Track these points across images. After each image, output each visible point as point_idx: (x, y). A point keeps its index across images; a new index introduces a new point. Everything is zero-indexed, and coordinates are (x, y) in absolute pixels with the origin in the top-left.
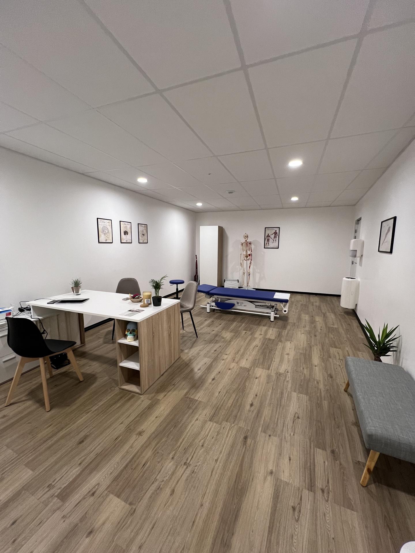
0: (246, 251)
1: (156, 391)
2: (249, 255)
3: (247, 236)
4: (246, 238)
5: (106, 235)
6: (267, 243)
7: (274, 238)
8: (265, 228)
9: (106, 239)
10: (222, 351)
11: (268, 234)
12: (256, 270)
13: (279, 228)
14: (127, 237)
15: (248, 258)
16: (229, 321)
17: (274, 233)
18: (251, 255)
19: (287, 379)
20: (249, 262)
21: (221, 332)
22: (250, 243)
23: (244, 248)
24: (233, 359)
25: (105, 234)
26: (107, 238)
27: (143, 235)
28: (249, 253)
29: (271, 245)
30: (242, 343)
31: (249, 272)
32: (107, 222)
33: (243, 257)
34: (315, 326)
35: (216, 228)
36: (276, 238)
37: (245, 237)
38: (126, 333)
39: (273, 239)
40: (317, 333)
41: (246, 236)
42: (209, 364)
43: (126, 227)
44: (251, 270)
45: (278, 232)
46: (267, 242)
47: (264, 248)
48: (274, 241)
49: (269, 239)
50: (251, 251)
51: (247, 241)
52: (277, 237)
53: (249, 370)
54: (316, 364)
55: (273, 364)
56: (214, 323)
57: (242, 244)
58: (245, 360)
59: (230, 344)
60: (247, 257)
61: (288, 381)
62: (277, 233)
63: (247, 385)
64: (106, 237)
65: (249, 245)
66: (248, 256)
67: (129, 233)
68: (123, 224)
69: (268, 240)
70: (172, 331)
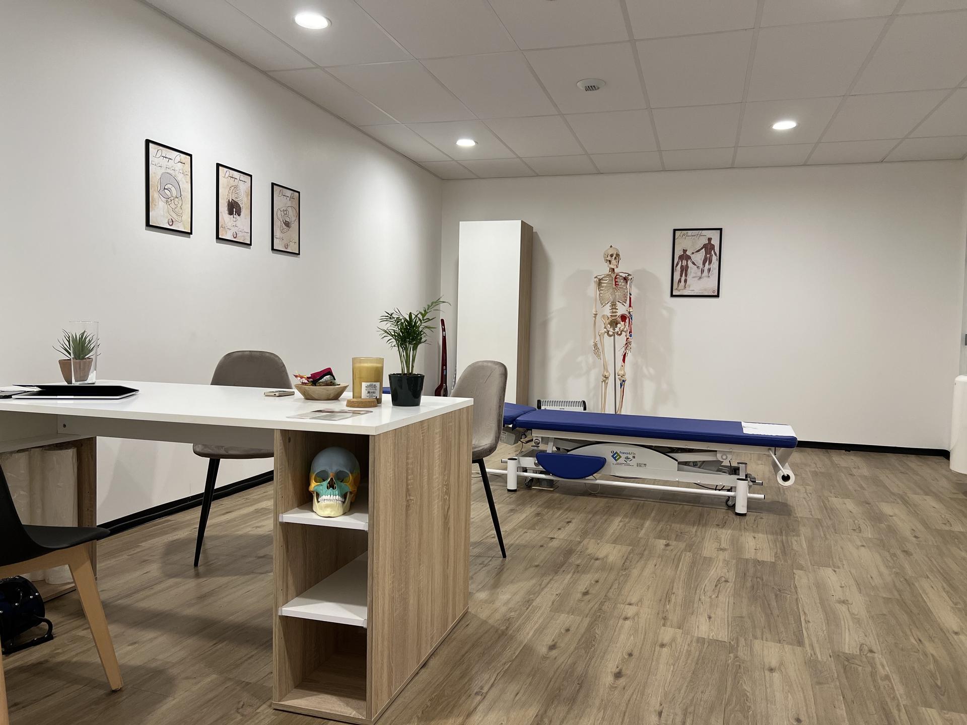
0: (614, 306)
1: (420, 715)
2: (623, 318)
3: (618, 255)
4: (614, 262)
5: (173, 206)
6: (680, 281)
7: (704, 264)
8: (675, 230)
9: (170, 217)
10: (610, 595)
11: (685, 251)
12: (645, 370)
13: (721, 230)
14: (239, 223)
15: (617, 329)
16: (596, 513)
17: (705, 246)
18: (631, 317)
19: (882, 672)
20: (621, 340)
21: (580, 542)
22: (625, 279)
23: (608, 295)
24: (660, 615)
25: (168, 200)
26: (174, 216)
27: (287, 224)
28: (622, 310)
29: (695, 285)
30: (669, 572)
31: (621, 373)
32: (178, 159)
33: (601, 326)
34: (889, 527)
35: (515, 227)
36: (710, 263)
37: (609, 258)
38: (313, 485)
39: (701, 266)
40: (910, 547)
41: (612, 256)
42: (582, 630)
43: (236, 187)
44: (628, 370)
45: (715, 242)
46: (681, 276)
47: (672, 296)
48: (702, 271)
49: (687, 266)
50: (630, 306)
51: (616, 270)
52: (715, 259)
53: (732, 648)
54: (956, 629)
55: (807, 629)
56: (545, 517)
57: (600, 283)
58: (703, 619)
59: (628, 576)
60: (614, 324)
61: (887, 677)
62: (713, 247)
63: (748, 689)
64: (172, 213)
65: (621, 283)
66: (619, 319)
67: (245, 212)
68: (227, 175)
69: (685, 270)
70: (452, 506)
